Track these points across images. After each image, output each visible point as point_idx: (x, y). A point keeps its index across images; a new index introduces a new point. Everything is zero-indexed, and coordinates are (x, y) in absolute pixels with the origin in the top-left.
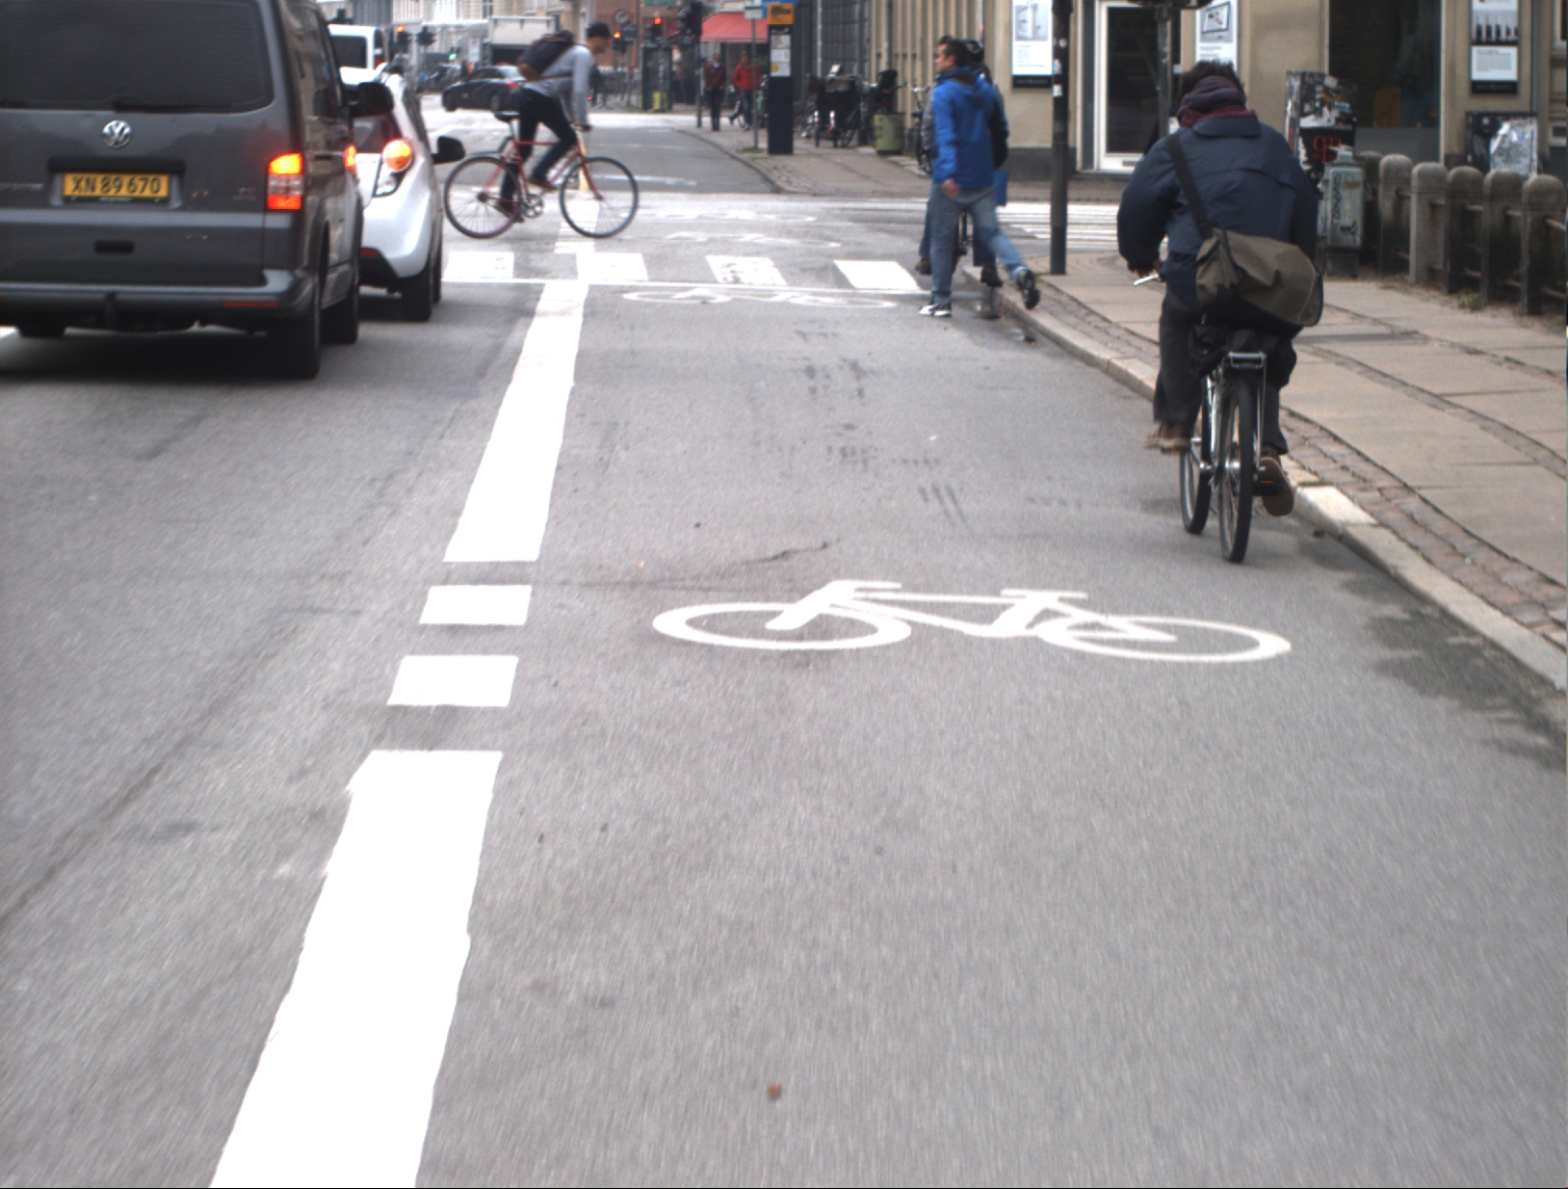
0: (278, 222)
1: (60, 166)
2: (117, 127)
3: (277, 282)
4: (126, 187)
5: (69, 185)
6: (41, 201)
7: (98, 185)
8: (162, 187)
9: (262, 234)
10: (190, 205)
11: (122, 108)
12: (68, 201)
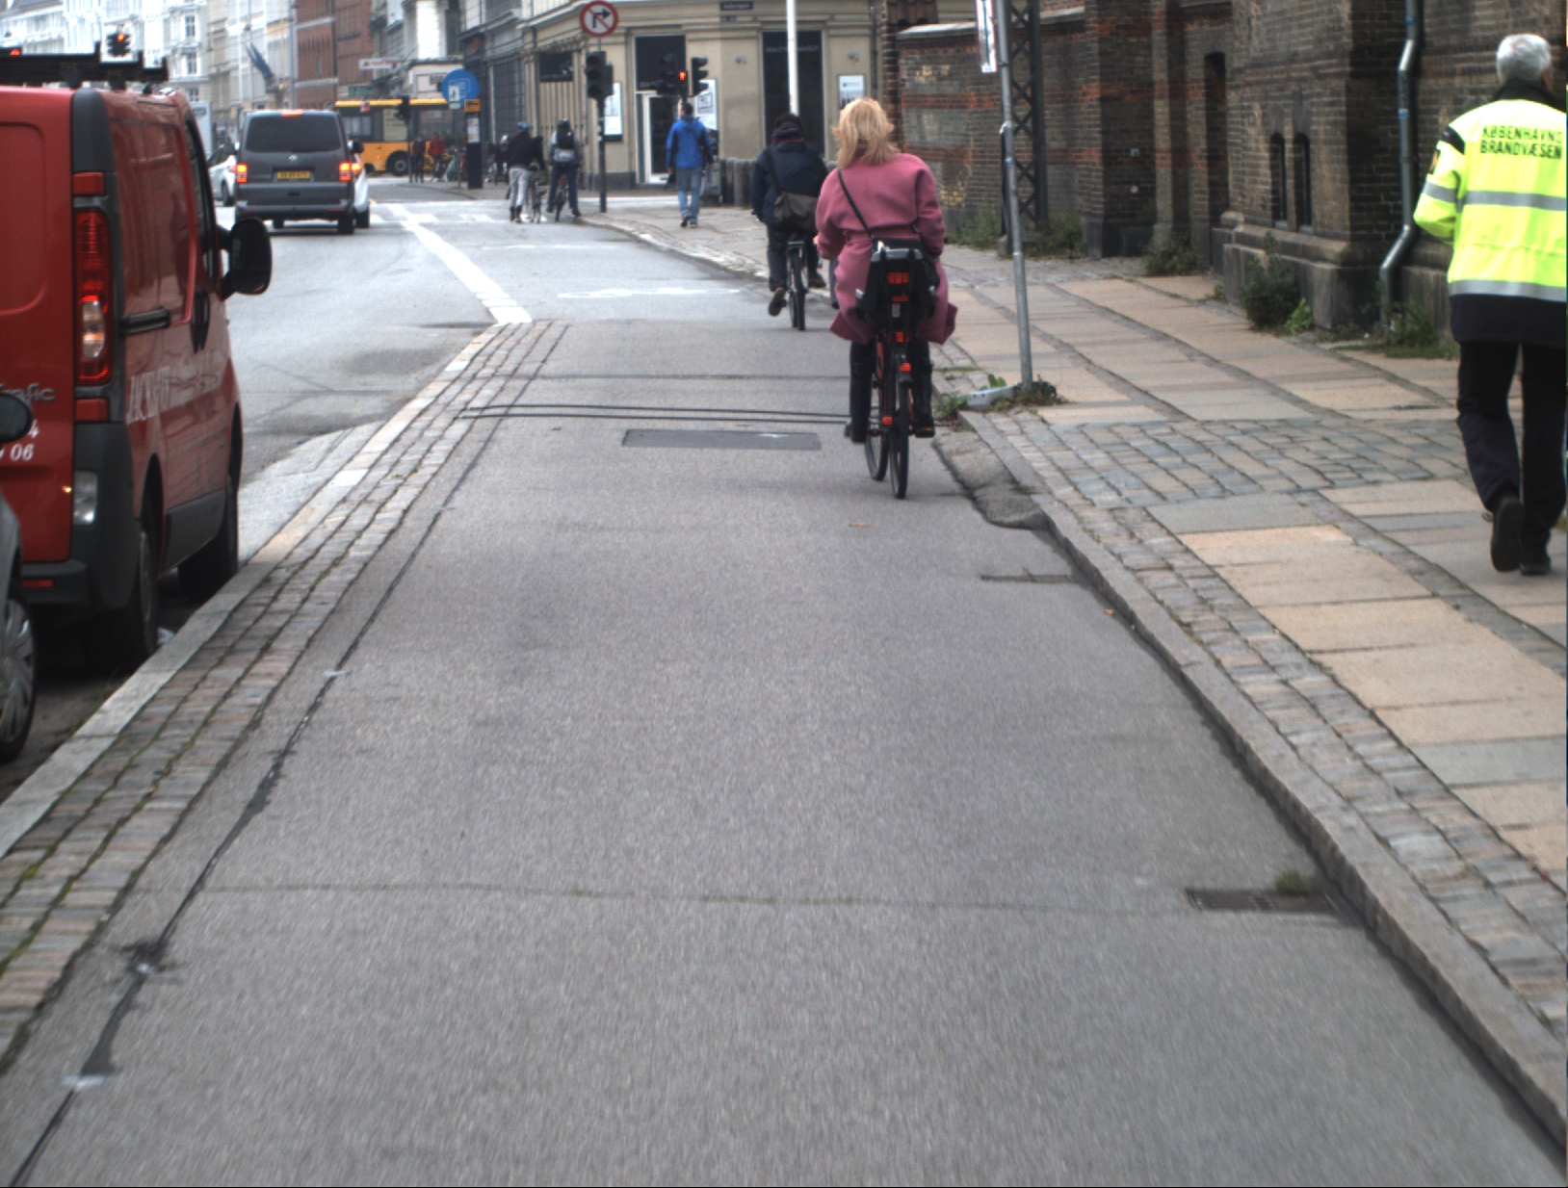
0: (344, 185)
1: (276, 169)
2: (293, 157)
3: (344, 203)
4: (296, 175)
5: (279, 175)
6: (270, 181)
7: (288, 175)
8: (307, 175)
9: (338, 189)
10: (317, 179)
11: (295, 151)
12: (280, 181)
